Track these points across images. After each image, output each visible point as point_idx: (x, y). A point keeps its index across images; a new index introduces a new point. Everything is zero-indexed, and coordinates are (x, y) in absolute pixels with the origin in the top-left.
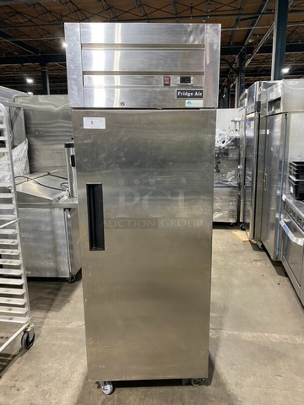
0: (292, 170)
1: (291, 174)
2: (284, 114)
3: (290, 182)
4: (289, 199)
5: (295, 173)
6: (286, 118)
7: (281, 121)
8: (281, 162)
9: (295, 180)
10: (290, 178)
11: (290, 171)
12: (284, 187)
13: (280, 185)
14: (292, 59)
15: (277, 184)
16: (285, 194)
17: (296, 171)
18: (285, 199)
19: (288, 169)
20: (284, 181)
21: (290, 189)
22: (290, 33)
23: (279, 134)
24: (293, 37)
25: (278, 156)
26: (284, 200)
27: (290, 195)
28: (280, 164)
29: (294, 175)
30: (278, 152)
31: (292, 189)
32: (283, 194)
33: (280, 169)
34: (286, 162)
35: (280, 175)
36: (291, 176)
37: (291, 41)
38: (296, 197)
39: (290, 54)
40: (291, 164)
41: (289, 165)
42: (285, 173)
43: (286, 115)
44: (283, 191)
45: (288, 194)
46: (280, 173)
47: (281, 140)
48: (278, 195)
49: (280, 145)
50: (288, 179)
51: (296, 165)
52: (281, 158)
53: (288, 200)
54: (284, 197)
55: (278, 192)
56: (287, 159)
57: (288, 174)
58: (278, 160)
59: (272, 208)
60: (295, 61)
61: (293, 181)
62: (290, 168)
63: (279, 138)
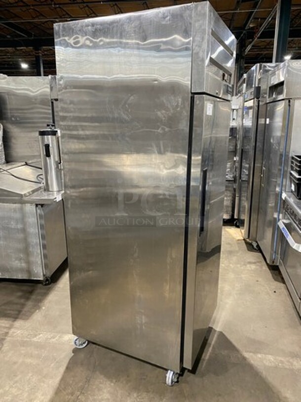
0: (294, 166)
1: (292, 170)
2: (288, 101)
3: (291, 178)
4: (290, 197)
5: (298, 169)
6: (289, 105)
7: (283, 110)
8: (281, 155)
9: (298, 177)
10: (291, 174)
11: (292, 166)
12: (284, 183)
13: (279, 181)
14: (294, 46)
15: (276, 179)
16: (285, 191)
17: (299, 167)
18: (285, 198)
19: (290, 163)
20: (284, 176)
21: (291, 186)
22: (294, 16)
23: (281, 124)
24: (297, 21)
25: (279, 149)
26: (284, 199)
27: (290, 193)
28: (281, 159)
29: (296, 171)
30: (279, 144)
31: (293, 186)
32: (283, 192)
33: (281, 164)
34: (287, 156)
35: (280, 170)
36: (292, 172)
37: (295, 26)
38: (298, 196)
39: (292, 40)
40: (293, 158)
41: (290, 159)
42: (286, 168)
43: (289, 101)
44: (283, 189)
45: (289, 192)
46: (280, 167)
47: (282, 131)
48: (277, 192)
49: (282, 136)
50: (288, 175)
51: (299, 159)
52: (281, 150)
53: (287, 198)
54: (284, 196)
55: (278, 189)
56: (289, 152)
57: (289, 169)
58: (279, 153)
59: (270, 205)
60: (298, 47)
61: (295, 177)
62: (292, 163)
63: (281, 128)
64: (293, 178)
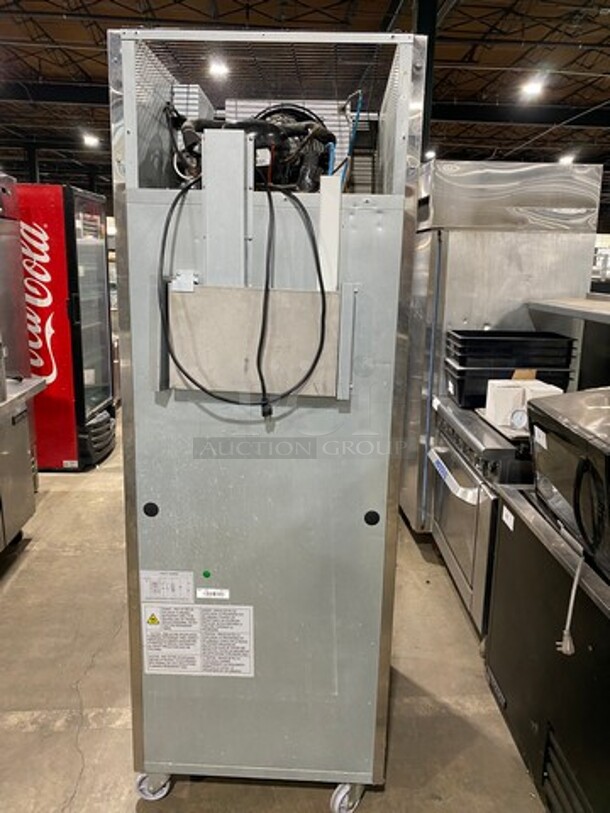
0: (451, 348)
1: (448, 356)
2: (436, 233)
3: (446, 371)
4: (446, 405)
5: (459, 354)
6: (440, 241)
7: (429, 249)
8: (429, 330)
9: (458, 368)
10: (447, 363)
11: (448, 351)
12: (435, 381)
13: (427, 377)
14: (440, 134)
15: (422, 375)
16: (438, 396)
17: (460, 350)
18: (439, 407)
19: (444, 343)
20: (435, 369)
21: (447, 386)
22: (438, 81)
23: (426, 274)
24: (443, 90)
25: (424, 320)
26: (436, 408)
27: (447, 399)
28: (428, 337)
29: (455, 358)
30: (424, 310)
31: (451, 385)
32: (434, 396)
33: (428, 346)
34: (439, 331)
35: (428, 357)
36: (449, 360)
37: (442, 97)
38: (460, 402)
39: (437, 124)
40: (449, 335)
41: (444, 337)
42: (437, 354)
43: (440, 234)
44: (434, 390)
45: (445, 396)
46: (427, 353)
47: (429, 287)
48: (424, 398)
49: (429, 297)
50: (442, 365)
51: (460, 337)
52: (428, 322)
53: (443, 407)
54: (436, 403)
55: (425, 392)
56: (441, 325)
57: (444, 355)
58: (424, 327)
59: (412, 423)
60: (447, 136)
61: (454, 369)
62: (448, 343)
63: (426, 282)
64: (450, 371)
